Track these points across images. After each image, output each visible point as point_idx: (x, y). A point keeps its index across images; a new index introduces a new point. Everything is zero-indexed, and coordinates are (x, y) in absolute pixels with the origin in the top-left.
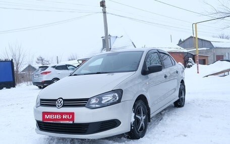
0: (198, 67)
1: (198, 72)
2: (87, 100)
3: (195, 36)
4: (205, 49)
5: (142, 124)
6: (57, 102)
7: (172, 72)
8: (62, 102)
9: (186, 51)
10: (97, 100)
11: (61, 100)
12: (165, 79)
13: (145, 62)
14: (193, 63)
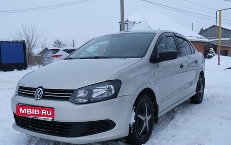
0: (219, 58)
1: (219, 64)
2: (72, 93)
3: (218, 25)
4: (228, 39)
5: (146, 126)
6: (36, 92)
7: (190, 62)
8: (42, 92)
9: (207, 40)
10: (85, 93)
11: (41, 89)
12: (180, 69)
13: (156, 47)
14: (214, 53)
